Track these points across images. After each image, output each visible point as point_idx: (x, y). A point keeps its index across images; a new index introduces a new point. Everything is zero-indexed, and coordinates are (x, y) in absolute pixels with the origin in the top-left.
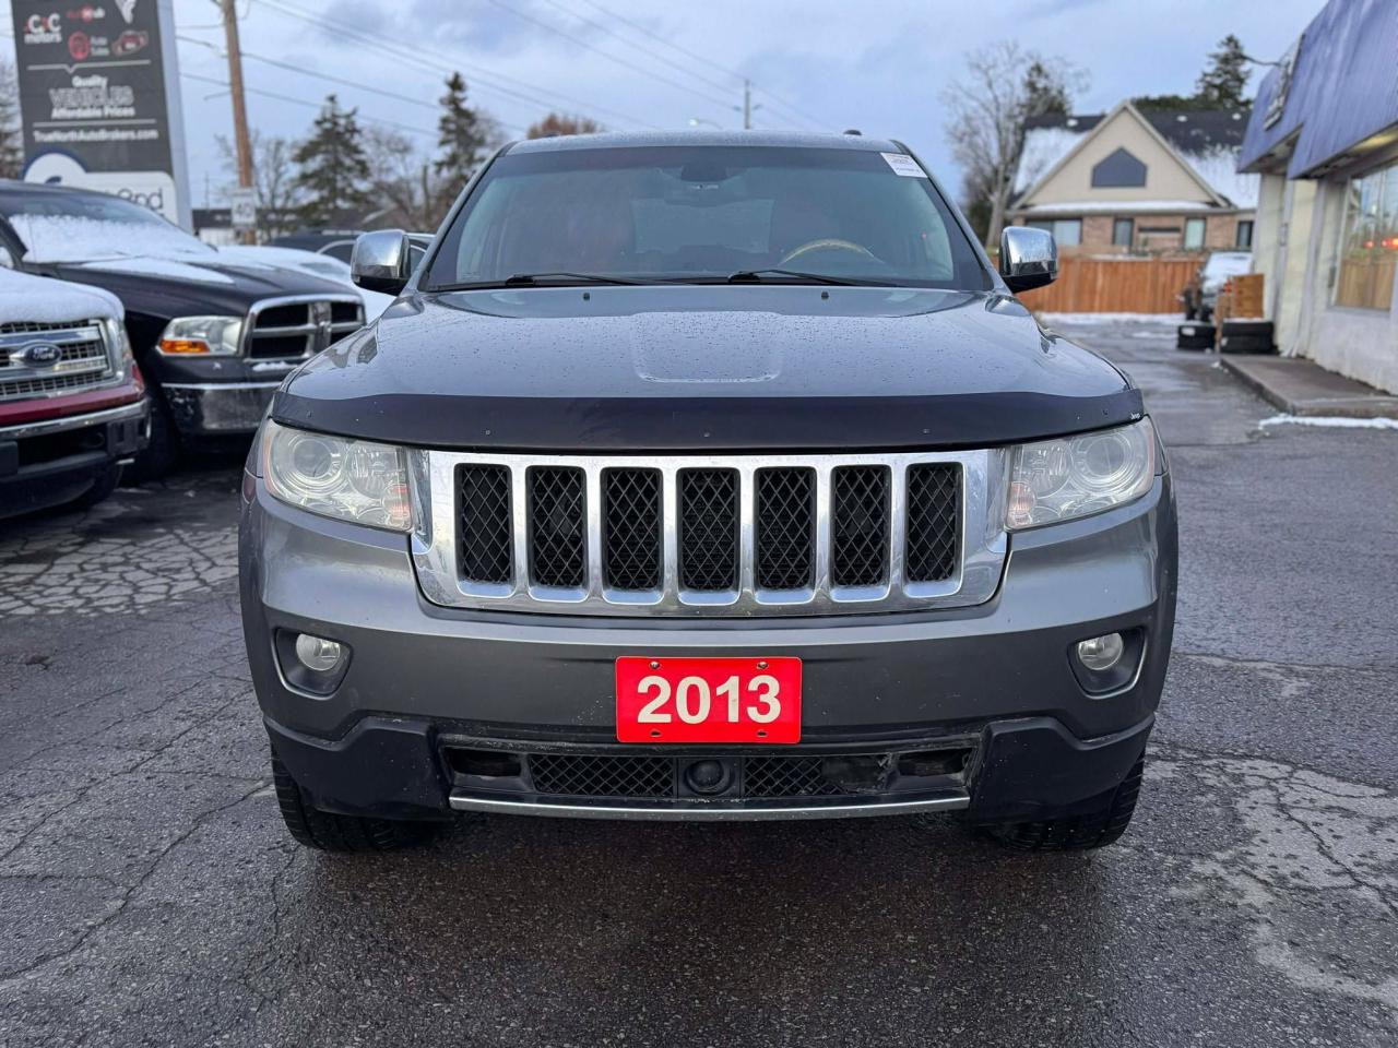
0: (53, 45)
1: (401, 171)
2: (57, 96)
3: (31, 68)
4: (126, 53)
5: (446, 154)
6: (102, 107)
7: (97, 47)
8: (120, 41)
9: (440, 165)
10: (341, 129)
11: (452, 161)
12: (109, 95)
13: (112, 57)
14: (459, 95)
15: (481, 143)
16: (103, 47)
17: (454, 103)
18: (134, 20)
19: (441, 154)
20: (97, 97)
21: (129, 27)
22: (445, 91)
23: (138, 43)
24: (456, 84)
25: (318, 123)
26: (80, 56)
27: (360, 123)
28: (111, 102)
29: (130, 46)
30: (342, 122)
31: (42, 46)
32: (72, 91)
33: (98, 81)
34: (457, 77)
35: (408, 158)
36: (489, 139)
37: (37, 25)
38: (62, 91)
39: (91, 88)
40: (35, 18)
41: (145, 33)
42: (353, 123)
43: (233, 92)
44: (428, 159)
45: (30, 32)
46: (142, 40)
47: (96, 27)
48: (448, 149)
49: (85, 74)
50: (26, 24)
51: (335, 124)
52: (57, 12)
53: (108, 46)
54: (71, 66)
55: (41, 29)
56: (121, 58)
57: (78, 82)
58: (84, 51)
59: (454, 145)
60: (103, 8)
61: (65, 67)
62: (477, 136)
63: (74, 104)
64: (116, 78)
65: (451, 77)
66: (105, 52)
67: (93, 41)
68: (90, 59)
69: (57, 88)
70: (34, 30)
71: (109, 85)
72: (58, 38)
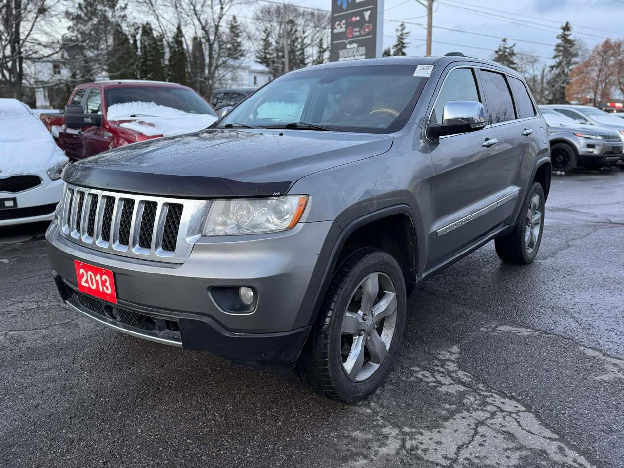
0: (342, 32)
1: (531, 72)
2: (341, 52)
3: (335, 42)
4: (365, 33)
5: (556, 62)
6: (354, 56)
7: (356, 32)
8: (363, 29)
9: (552, 67)
10: (507, 54)
11: (559, 65)
12: (358, 51)
13: (360, 35)
14: (567, 33)
15: (576, 55)
16: (358, 31)
17: (564, 37)
18: (369, 20)
19: (553, 62)
20: (354, 52)
21: (367, 22)
22: (561, 32)
23: (369, 29)
24: (567, 28)
25: (497, 52)
26: (350, 36)
27: (516, 50)
28: (358, 54)
29: (366, 30)
30: (508, 50)
31: (339, 33)
32: (346, 50)
33: (355, 45)
34: (568, 23)
35: (535, 65)
36: (580, 53)
37: (338, 25)
38: (343, 51)
39: (352, 48)
40: (338, 23)
41: (372, 24)
42: (512, 51)
43: (427, 43)
44: (545, 65)
45: (336, 29)
46: (371, 28)
47: (356, 24)
48: (557, 60)
49: (350, 43)
50: (334, 26)
51: (505, 51)
52: (344, 20)
53: (359, 31)
54: (346, 40)
55: (339, 27)
56: (363, 36)
57: (348, 46)
58: (351, 34)
59: (561, 57)
60: (359, 16)
61: (345, 41)
62: (574, 52)
63: (346, 56)
64: (361, 43)
65: (564, 25)
66: (358, 34)
67: (355, 30)
68: (354, 37)
69: (341, 50)
70: (337, 27)
71: (358, 47)
72: (344, 30)
